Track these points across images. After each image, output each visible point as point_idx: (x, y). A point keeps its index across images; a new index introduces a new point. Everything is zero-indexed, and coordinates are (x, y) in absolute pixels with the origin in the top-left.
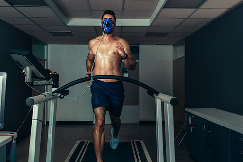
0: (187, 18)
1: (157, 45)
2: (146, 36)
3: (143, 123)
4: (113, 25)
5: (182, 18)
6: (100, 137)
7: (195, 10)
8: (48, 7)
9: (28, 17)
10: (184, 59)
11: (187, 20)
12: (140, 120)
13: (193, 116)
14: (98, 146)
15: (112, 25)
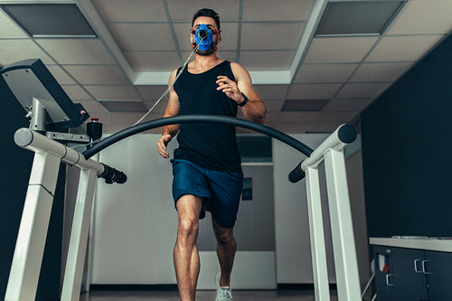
0: (362, 62)
1: (307, 133)
2: (284, 109)
3: (283, 288)
4: (214, 37)
5: (353, 61)
6: (189, 259)
7: (377, 38)
8: (97, 37)
9: (60, 65)
10: (360, 155)
11: (364, 65)
12: (279, 282)
13: (389, 251)
14: (185, 278)
15: (211, 37)
